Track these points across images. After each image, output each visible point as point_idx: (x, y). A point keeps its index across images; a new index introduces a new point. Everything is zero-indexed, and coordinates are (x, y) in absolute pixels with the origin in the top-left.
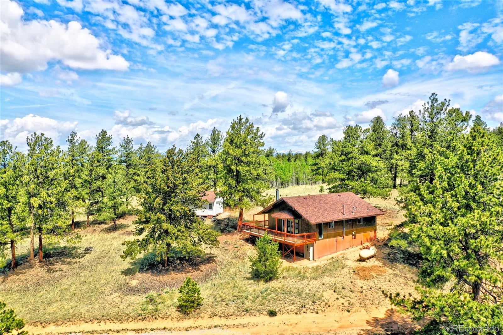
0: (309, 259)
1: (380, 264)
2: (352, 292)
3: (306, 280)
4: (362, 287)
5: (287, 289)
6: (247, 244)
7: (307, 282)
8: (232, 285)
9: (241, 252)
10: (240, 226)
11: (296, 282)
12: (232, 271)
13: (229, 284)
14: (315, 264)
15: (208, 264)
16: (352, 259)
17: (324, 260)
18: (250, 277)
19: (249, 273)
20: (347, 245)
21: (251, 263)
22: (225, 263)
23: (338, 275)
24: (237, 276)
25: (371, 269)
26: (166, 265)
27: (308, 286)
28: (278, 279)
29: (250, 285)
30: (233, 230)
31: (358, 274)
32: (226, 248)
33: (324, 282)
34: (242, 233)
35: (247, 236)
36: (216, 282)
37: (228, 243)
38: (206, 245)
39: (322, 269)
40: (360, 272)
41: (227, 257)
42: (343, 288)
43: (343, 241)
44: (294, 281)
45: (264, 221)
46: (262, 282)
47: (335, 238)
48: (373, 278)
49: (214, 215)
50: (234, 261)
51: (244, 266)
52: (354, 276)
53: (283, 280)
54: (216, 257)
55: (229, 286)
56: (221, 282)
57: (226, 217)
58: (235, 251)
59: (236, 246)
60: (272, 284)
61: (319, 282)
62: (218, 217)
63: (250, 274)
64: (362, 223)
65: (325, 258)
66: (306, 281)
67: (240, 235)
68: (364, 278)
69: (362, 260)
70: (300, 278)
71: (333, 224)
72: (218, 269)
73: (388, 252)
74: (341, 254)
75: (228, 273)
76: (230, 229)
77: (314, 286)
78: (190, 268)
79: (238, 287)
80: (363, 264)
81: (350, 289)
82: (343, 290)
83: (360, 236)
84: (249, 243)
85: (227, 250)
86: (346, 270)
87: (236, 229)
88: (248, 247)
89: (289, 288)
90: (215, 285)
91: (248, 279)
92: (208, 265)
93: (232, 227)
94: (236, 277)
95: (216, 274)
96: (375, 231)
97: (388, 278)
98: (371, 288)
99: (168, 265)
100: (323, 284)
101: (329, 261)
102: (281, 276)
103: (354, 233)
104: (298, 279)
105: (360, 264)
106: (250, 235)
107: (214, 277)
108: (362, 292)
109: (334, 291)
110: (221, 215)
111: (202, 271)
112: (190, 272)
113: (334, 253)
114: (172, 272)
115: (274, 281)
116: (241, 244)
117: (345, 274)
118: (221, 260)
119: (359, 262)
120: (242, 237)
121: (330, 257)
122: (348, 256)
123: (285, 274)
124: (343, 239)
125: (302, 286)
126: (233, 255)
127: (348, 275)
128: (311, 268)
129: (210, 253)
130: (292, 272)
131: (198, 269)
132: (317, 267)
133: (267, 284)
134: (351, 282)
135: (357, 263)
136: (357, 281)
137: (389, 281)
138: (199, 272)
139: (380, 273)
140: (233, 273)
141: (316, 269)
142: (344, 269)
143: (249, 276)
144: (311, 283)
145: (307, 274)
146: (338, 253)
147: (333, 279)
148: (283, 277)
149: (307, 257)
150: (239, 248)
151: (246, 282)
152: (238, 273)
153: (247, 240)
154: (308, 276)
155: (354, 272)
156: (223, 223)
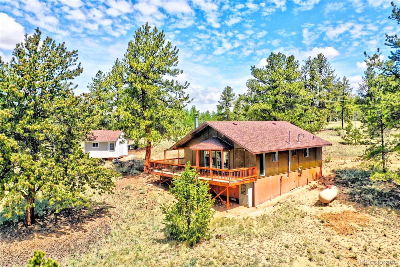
0: (247, 206)
1: (351, 208)
2: (338, 258)
3: (255, 240)
4: (350, 249)
5: (230, 259)
6: (156, 188)
7: (258, 244)
8: (132, 255)
9: (148, 199)
10: (147, 166)
11: (239, 244)
12: (134, 229)
13: (128, 253)
14: (259, 212)
15: (97, 219)
16: (307, 203)
17: (268, 206)
18: (163, 238)
19: (161, 231)
20: (293, 185)
21: (164, 216)
22: (124, 216)
23: (302, 229)
24: (142, 237)
25: (344, 215)
26: (29, 223)
27: (261, 250)
28: (208, 240)
29: (163, 255)
30: (138, 172)
31: (330, 225)
32: (127, 195)
33: (285, 242)
34: (150, 175)
35: (156, 178)
36: (104, 251)
37: (131, 188)
38: (93, 190)
39: (272, 220)
40: (332, 223)
41: (128, 207)
42: (321, 252)
43: (287, 180)
44: (236, 241)
45: (179, 158)
46: (183, 247)
47: (279, 176)
48: (357, 231)
49: (117, 156)
50: (138, 213)
51: (153, 220)
52: (327, 229)
53: (218, 242)
54: (111, 207)
55: (127, 257)
56: (115, 249)
57: (131, 159)
58: (141, 197)
59: (141, 191)
60: (201, 249)
61: (278, 243)
62: (121, 160)
63: (163, 233)
64: (308, 156)
65: (268, 203)
66: (254, 242)
67: (147, 177)
68: (344, 232)
69: (322, 203)
70: (243, 236)
71: (277, 155)
72: (113, 226)
73: (350, 192)
74: (288, 197)
75: (128, 233)
76: (135, 171)
77: (272, 250)
78: (67, 227)
79: (142, 260)
80: (327, 210)
81: (333, 252)
82: (322, 256)
83: (307, 173)
84: (160, 188)
85: (129, 197)
86: (307, 220)
87: (142, 171)
88: (158, 192)
89: (232, 257)
90: (102, 257)
91: (159, 241)
92: (98, 221)
93: (137, 169)
94: (141, 239)
95: (107, 235)
96: (321, 166)
97: (379, 231)
98: (365, 250)
99: (33, 222)
100: (287, 247)
101: (276, 208)
102: (214, 235)
103: (300, 169)
104: (241, 238)
105: (322, 209)
106: (161, 177)
107: (103, 240)
108: (355, 258)
109: (310, 260)
110: (125, 158)
111: (85, 231)
112: (64, 233)
113: (277, 195)
114: (36, 235)
115: (203, 244)
116: (149, 190)
117: (311, 226)
118: (118, 212)
119: (320, 208)
120: (149, 180)
121: (275, 201)
122: (300, 200)
123: (219, 231)
124: (288, 176)
125: (252, 253)
126: (137, 203)
127: (317, 229)
128: (254, 218)
129: (104, 203)
130: (227, 227)
131: (81, 228)
132: (264, 217)
133: (192, 251)
134: (329, 241)
135: (317, 209)
136: (335, 237)
137: (385, 235)
138: (81, 232)
139: (361, 223)
140: (134, 233)
141: (264, 219)
142: (305, 218)
143: (162, 236)
144: (264, 245)
145: (254, 230)
146: (283, 196)
147: (297, 236)
148: (217, 237)
149: (243, 203)
150: (146, 194)
151: (156, 247)
152: (144, 232)
153: (157, 183)
154: (256, 233)
155: (323, 222)
156: (126, 164)
